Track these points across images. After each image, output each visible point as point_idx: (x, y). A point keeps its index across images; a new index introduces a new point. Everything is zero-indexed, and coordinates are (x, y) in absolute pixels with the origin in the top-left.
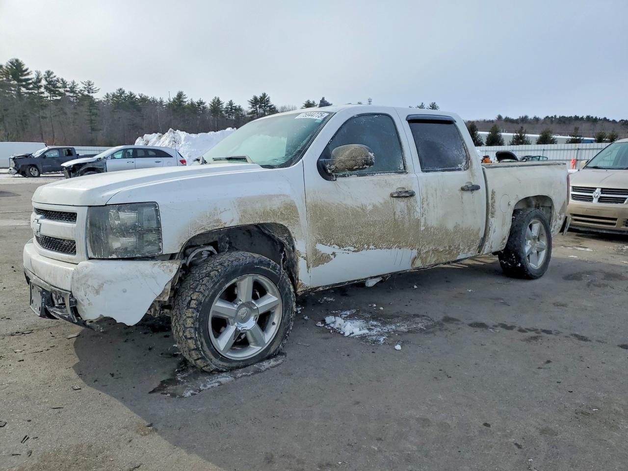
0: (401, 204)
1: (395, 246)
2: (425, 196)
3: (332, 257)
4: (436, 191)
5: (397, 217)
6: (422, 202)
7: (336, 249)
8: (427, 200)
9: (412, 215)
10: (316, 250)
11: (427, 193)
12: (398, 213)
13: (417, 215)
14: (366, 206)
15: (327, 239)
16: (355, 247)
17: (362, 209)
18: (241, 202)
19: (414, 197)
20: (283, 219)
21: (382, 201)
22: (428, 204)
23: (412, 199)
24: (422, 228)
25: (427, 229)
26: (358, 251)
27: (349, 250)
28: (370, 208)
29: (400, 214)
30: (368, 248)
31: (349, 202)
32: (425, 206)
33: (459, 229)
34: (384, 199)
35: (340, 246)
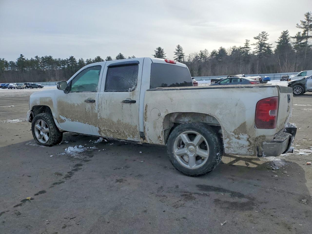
0: (89, 105)
1: (87, 123)
2: (100, 103)
3: (65, 121)
4: (106, 101)
5: (86, 110)
6: (99, 106)
7: (65, 118)
8: (101, 105)
9: (93, 111)
10: (60, 117)
11: (101, 102)
12: (87, 109)
13: (96, 111)
14: (75, 104)
15: (62, 114)
16: (71, 119)
17: (73, 105)
18: (41, 99)
19: (95, 103)
20: (49, 105)
21: (81, 103)
22: (101, 107)
23: (94, 103)
24: (99, 118)
25: (101, 119)
26: (73, 121)
27: (69, 120)
28: (76, 105)
29: (88, 109)
30: (76, 121)
31: (69, 102)
32: (100, 107)
33: (121, 123)
34: (82, 102)
35: (67, 118)
